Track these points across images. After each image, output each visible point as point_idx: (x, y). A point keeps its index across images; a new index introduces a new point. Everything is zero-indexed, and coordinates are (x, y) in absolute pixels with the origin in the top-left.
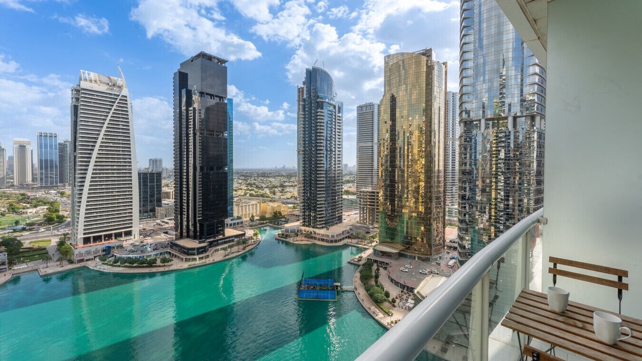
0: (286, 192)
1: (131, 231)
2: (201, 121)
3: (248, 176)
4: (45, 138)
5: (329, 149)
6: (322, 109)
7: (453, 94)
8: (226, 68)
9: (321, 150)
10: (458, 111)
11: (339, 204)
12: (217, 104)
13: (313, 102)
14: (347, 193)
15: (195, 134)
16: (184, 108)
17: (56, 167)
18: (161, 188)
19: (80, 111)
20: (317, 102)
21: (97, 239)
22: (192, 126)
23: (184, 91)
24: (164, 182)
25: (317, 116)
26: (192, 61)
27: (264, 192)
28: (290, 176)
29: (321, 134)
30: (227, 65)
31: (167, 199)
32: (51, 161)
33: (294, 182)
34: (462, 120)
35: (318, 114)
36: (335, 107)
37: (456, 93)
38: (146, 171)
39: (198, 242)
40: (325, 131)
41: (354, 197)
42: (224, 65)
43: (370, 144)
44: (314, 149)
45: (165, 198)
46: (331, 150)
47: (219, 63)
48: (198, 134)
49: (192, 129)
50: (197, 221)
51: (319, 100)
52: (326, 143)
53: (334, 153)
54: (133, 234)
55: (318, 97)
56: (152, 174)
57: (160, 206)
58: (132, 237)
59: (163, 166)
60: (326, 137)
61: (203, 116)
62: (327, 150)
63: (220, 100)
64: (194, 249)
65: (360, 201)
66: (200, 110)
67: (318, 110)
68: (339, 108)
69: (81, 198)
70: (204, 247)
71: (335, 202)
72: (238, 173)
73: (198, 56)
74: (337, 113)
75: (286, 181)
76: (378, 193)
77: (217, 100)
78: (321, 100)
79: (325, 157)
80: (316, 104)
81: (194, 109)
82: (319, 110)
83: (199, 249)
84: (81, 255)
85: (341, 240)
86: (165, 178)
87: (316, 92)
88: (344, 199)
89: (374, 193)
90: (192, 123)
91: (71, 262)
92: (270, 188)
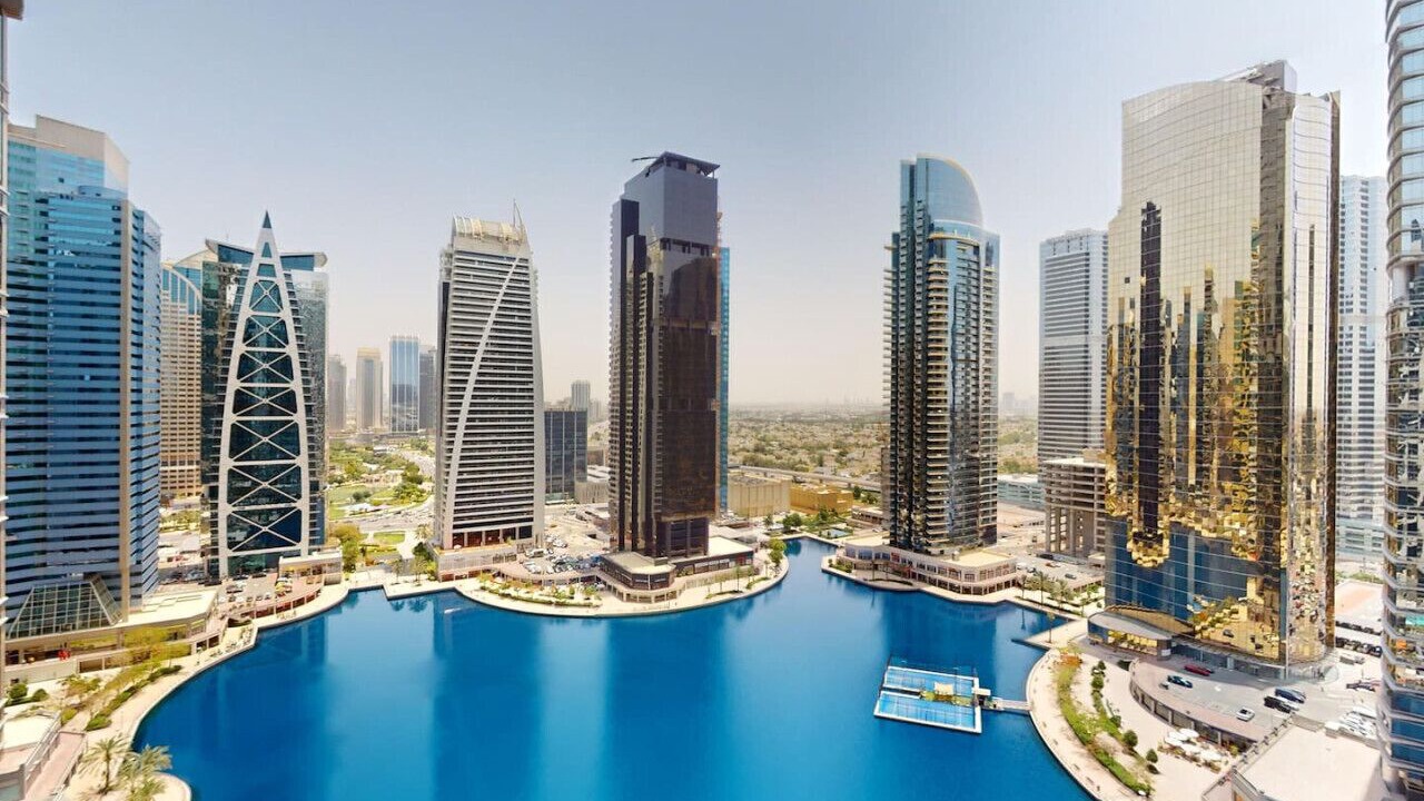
0: (850, 460)
1: (530, 527)
2: (664, 301)
3: (761, 421)
4: (401, 348)
5: (961, 357)
6: (942, 256)
7: (1365, 183)
8: (714, 181)
9: (939, 358)
10: (1382, 234)
11: (987, 497)
12: (697, 262)
13: (919, 240)
14: (1013, 467)
15: (650, 330)
16: (630, 276)
17: (416, 399)
18: (585, 442)
19: (452, 293)
20: (931, 241)
21: (474, 540)
22: (645, 313)
23: (630, 240)
24: (591, 430)
25: (929, 274)
26: (647, 174)
27: (797, 458)
28: (858, 423)
29: (941, 319)
30: (717, 174)
31: (596, 466)
32: (409, 388)
33: (869, 437)
34: (1398, 259)
35: (932, 269)
36: (977, 249)
37: (1375, 180)
38: (559, 408)
39: (652, 560)
40: (950, 312)
41: (1032, 479)
42: (710, 175)
43: (1079, 340)
44: (920, 357)
45: (592, 463)
46: (967, 360)
47: (702, 173)
48: (656, 329)
49: (645, 319)
50: (653, 517)
51: (932, 235)
52: (954, 341)
53: (973, 366)
54: (534, 533)
55: (931, 228)
56: (570, 414)
57: (583, 479)
58: (533, 540)
59: (591, 397)
60: (954, 324)
61: (666, 292)
62: (954, 360)
63: (702, 254)
64: (644, 577)
65: (1049, 491)
66: (661, 277)
67: (931, 261)
68: (989, 250)
69: (450, 457)
70: (666, 575)
71: (978, 491)
72: (739, 413)
73: (659, 162)
74: (983, 263)
75: (851, 435)
76: (1103, 471)
77: (695, 254)
78: (941, 235)
79: (949, 376)
80: (927, 245)
81: (650, 275)
82: (934, 260)
83: (654, 577)
84: (447, 566)
85: (992, 590)
86: (593, 423)
87: (927, 218)
88: (1003, 484)
89: (1091, 470)
90: (645, 306)
91: (434, 576)
92: (810, 449)
